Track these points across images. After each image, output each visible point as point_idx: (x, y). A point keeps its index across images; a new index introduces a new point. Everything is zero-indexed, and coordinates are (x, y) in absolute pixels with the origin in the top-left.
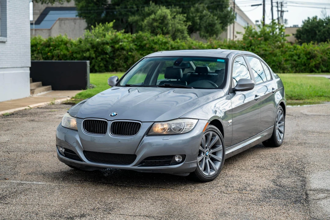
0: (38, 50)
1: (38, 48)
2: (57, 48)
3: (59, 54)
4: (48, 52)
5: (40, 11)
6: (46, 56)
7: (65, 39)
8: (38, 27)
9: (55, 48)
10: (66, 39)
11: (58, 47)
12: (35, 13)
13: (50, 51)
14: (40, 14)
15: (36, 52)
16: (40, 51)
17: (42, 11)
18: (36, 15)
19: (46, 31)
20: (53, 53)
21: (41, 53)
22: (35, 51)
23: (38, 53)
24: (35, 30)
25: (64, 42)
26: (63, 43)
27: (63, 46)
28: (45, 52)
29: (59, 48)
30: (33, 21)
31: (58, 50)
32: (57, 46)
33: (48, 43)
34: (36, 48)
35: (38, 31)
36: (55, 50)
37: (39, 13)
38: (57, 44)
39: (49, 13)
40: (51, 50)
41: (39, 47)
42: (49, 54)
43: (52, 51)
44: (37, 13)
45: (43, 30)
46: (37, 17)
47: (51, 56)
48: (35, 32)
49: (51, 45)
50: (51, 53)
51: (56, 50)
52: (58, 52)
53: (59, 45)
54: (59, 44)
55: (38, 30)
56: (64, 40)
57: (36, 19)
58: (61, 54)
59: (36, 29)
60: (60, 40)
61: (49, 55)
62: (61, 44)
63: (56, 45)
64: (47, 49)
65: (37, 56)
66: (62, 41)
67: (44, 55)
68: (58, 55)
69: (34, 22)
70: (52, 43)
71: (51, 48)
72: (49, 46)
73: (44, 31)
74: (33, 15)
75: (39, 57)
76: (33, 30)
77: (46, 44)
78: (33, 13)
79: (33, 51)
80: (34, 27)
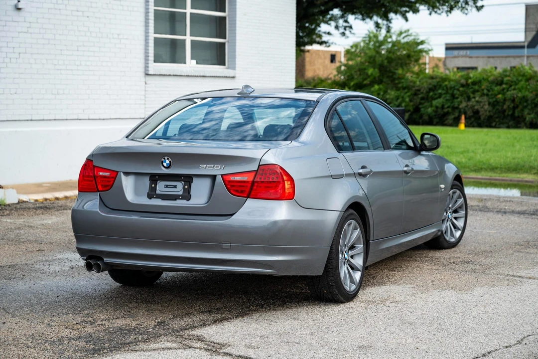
0: (483, 90)
1: (483, 87)
2: (513, 87)
3: (515, 96)
4: (499, 93)
5: (536, 25)
6: (494, 99)
7: (527, 72)
8: (532, 51)
9: (511, 86)
10: (530, 71)
11: (516, 84)
12: (529, 28)
13: (502, 92)
14: (537, 30)
15: (479, 93)
16: (485, 91)
18: (530, 31)
20: (506, 96)
21: (487, 95)
22: (478, 91)
23: (483, 95)
24: (528, 57)
25: (526, 76)
26: (525, 78)
27: (522, 83)
28: (493, 93)
29: (517, 87)
30: (524, 42)
31: (514, 89)
32: (513, 83)
33: (500, 79)
34: (480, 87)
35: (531, 58)
36: (510, 89)
38: (515, 79)
40: (503, 89)
41: (484, 85)
42: (500, 96)
43: (505, 91)
44: (533, 28)
46: (531, 35)
47: (502, 100)
48: (527, 60)
49: (505, 82)
50: (504, 94)
51: (511, 91)
52: (513, 94)
53: (517, 82)
54: (517, 80)
55: (533, 56)
56: (526, 74)
57: (530, 39)
58: (517, 96)
59: (530, 55)
60: (522, 74)
61: (499, 98)
62: (521, 80)
63: (512, 82)
64: (497, 88)
65: (480, 100)
66: (523, 75)
67: (492, 98)
68: (512, 98)
69: (526, 44)
70: (506, 79)
71: (504, 86)
72: (501, 83)
74: (526, 32)
75: (482, 101)
76: (523, 56)
77: (497, 79)
78: (526, 28)
79: (474, 92)
80: (526, 51)
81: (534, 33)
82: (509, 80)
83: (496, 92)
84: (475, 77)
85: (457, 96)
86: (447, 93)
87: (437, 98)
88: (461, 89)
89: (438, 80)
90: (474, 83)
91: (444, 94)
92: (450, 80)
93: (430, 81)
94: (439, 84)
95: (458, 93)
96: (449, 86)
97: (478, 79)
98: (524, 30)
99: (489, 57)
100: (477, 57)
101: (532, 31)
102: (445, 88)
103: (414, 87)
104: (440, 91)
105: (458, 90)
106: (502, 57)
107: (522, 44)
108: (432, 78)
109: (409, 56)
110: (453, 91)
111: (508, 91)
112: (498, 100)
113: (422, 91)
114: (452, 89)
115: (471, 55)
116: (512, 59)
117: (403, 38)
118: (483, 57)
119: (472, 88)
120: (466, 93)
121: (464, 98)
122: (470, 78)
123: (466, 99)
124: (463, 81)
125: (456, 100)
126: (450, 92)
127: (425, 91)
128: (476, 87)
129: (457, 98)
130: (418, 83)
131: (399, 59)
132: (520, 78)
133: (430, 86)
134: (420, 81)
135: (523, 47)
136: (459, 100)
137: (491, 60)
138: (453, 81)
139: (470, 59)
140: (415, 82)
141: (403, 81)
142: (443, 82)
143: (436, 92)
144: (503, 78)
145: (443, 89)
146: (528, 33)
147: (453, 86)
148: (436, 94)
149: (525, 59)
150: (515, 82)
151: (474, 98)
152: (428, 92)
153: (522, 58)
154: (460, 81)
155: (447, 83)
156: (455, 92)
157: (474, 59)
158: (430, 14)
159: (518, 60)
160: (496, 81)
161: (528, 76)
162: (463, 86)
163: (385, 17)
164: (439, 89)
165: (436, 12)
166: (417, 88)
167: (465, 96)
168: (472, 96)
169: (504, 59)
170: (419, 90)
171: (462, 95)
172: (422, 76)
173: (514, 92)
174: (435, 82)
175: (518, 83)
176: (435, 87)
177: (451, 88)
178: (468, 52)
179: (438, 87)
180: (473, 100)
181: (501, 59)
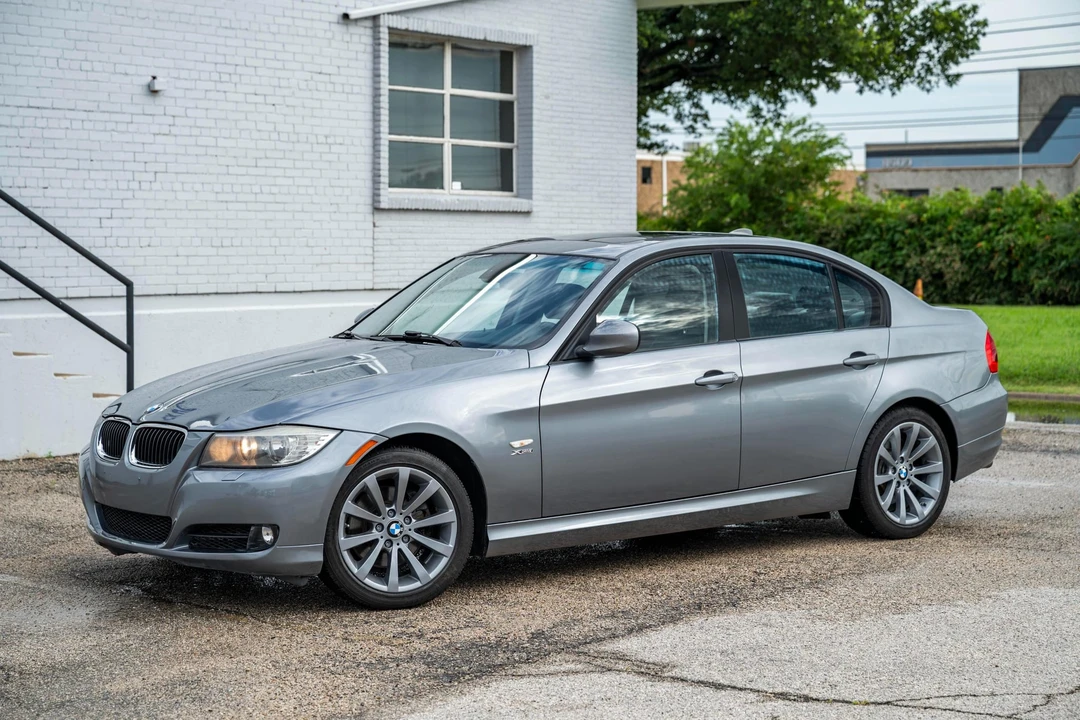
0: (950, 233)
1: (950, 228)
2: (1007, 227)
3: (1012, 245)
4: (981, 240)
5: (1040, 109)
6: (972, 250)
7: (1034, 198)
8: (1033, 158)
9: (1003, 225)
10: (1039, 196)
11: (1013, 221)
12: (1027, 115)
13: (987, 236)
14: (1041, 117)
15: (943, 239)
16: (954, 236)
17: (1046, 109)
18: (1028, 120)
19: (1059, 170)
20: (995, 243)
21: (958, 242)
22: (940, 235)
23: (951, 241)
24: (1024, 169)
25: (1032, 205)
26: (1029, 209)
27: (1025, 218)
28: (969, 238)
29: (1014, 227)
30: (1018, 140)
31: (1009, 231)
32: (1008, 219)
33: (982, 211)
34: (945, 227)
35: (1031, 171)
36: (1001, 230)
37: (1036, 113)
38: (1010, 212)
39: (1070, 115)
40: (989, 232)
41: (953, 224)
42: (983, 244)
43: (992, 234)
44: (1033, 115)
45: (1049, 167)
46: (1031, 127)
47: (986, 252)
48: (1023, 176)
49: (991, 217)
50: (989, 241)
51: (1003, 234)
52: (1008, 239)
53: (1015, 217)
54: (1015, 213)
55: (1034, 168)
56: (1031, 202)
57: (1027, 134)
58: (1015, 244)
59: (1027, 165)
60: (1023, 200)
61: (981, 247)
62: (1023, 214)
63: (1005, 217)
64: (978, 230)
65: (944, 252)
66: (1026, 204)
67: (968, 248)
68: (1007, 249)
69: (1021, 145)
70: (993, 211)
71: (990, 225)
72: (983, 219)
73: (1051, 171)
74: (1020, 121)
75: (949, 253)
76: (1017, 168)
77: (975, 212)
78: (1020, 115)
79: (932, 238)
80: (1020, 158)
81: (1037, 123)
82: (998, 214)
83: (976, 239)
84: (934, 207)
85: (899, 245)
86: (880, 239)
87: (862, 250)
88: (908, 232)
89: (863, 214)
90: (932, 221)
91: (876, 240)
92: (886, 215)
93: (848, 216)
94: (866, 222)
95: (903, 238)
96: (884, 226)
97: (940, 213)
98: (1017, 118)
99: (950, 170)
100: (928, 170)
101: (1034, 120)
102: (877, 230)
103: (817, 228)
104: (867, 236)
105: (903, 233)
106: (976, 169)
107: (1014, 145)
108: (851, 210)
109: (805, 170)
110: (893, 236)
111: (997, 234)
112: (980, 251)
113: (833, 236)
114: (891, 233)
115: (914, 167)
116: (994, 174)
117: (795, 135)
118: (939, 170)
119: (928, 229)
120: (917, 238)
121: (915, 249)
122: (925, 211)
123: (918, 249)
124: (911, 216)
125: (898, 253)
126: (888, 237)
127: (838, 237)
128: (937, 228)
129: (901, 249)
130: (825, 220)
131: (788, 174)
132: (1020, 210)
133: (849, 227)
134: (828, 218)
135: (1015, 150)
136: (904, 252)
137: (954, 175)
138: (891, 215)
139: (914, 174)
140: (818, 220)
141: (796, 216)
142: (874, 219)
143: (859, 238)
144: (987, 210)
145: (874, 232)
146: (1024, 124)
147: (892, 225)
148: (859, 242)
149: (1020, 170)
150: (1011, 217)
151: (934, 247)
152: (845, 239)
153: (1015, 171)
154: (905, 216)
155: (880, 220)
156: (897, 237)
157: (921, 174)
158: (861, 91)
159: (1006, 174)
160: (974, 217)
161: (1036, 207)
162: (911, 225)
163: (774, 97)
164: (865, 231)
165: (871, 88)
166: (823, 231)
167: (916, 244)
168: (929, 243)
169: (979, 173)
170: (827, 234)
171: (909, 243)
172: (832, 207)
173: (1010, 236)
174: (857, 218)
175: (1017, 219)
176: (858, 227)
177: (889, 229)
178: (911, 161)
179: (863, 228)
180: (932, 252)
181: (973, 172)
